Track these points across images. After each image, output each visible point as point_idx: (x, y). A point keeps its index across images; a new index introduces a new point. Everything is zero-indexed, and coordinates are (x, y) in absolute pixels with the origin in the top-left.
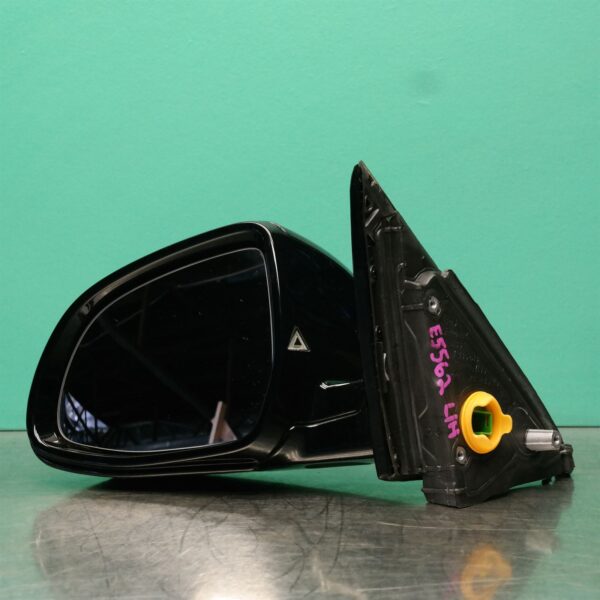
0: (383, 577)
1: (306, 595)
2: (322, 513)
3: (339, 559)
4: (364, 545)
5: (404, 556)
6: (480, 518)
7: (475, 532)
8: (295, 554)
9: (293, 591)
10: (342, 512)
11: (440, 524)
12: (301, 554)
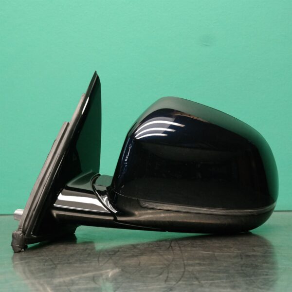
0: (213, 276)
1: (175, 285)
2: (169, 248)
3: (186, 268)
4: (197, 262)
5: (220, 266)
6: (253, 249)
7: (253, 255)
8: (161, 266)
9: (167, 283)
10: (180, 247)
11: (233, 252)
12: (165, 266)
